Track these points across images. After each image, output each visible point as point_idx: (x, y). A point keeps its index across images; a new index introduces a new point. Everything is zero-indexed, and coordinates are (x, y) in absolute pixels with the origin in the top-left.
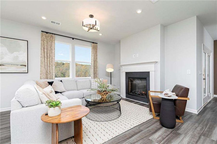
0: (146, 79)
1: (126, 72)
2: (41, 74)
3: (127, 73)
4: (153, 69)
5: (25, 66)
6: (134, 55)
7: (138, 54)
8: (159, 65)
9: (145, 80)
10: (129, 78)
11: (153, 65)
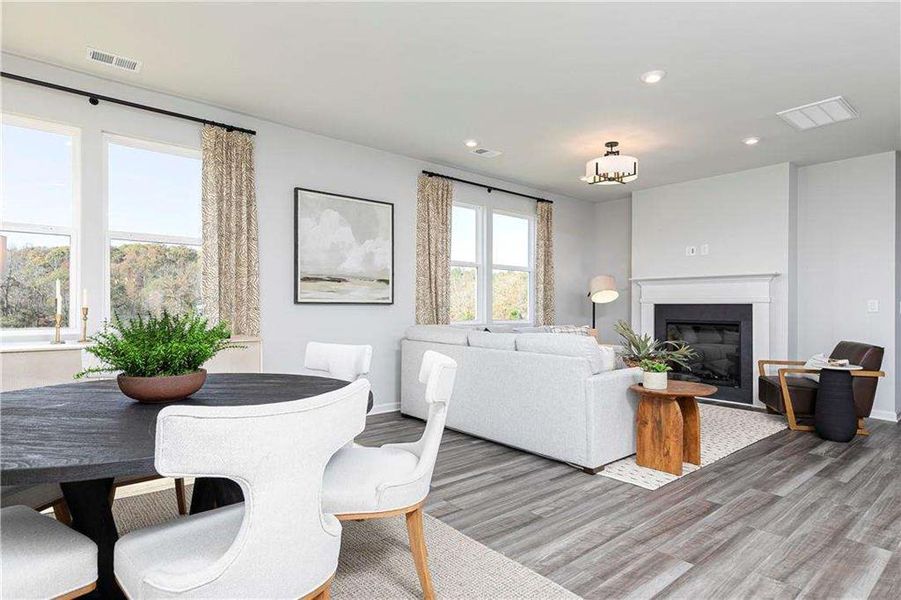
0: (737, 325)
1: (656, 305)
2: (417, 309)
3: (659, 309)
4: (766, 297)
5: (387, 282)
6: (688, 249)
7: (706, 245)
8: (783, 286)
9: (735, 328)
10: (668, 324)
11: (765, 285)
